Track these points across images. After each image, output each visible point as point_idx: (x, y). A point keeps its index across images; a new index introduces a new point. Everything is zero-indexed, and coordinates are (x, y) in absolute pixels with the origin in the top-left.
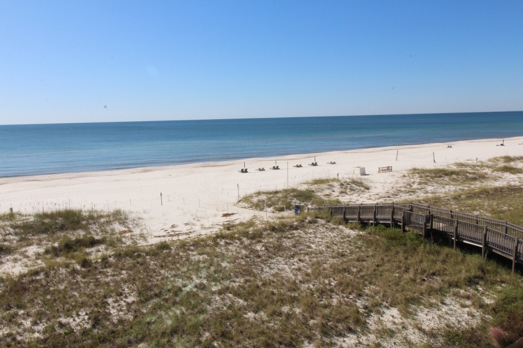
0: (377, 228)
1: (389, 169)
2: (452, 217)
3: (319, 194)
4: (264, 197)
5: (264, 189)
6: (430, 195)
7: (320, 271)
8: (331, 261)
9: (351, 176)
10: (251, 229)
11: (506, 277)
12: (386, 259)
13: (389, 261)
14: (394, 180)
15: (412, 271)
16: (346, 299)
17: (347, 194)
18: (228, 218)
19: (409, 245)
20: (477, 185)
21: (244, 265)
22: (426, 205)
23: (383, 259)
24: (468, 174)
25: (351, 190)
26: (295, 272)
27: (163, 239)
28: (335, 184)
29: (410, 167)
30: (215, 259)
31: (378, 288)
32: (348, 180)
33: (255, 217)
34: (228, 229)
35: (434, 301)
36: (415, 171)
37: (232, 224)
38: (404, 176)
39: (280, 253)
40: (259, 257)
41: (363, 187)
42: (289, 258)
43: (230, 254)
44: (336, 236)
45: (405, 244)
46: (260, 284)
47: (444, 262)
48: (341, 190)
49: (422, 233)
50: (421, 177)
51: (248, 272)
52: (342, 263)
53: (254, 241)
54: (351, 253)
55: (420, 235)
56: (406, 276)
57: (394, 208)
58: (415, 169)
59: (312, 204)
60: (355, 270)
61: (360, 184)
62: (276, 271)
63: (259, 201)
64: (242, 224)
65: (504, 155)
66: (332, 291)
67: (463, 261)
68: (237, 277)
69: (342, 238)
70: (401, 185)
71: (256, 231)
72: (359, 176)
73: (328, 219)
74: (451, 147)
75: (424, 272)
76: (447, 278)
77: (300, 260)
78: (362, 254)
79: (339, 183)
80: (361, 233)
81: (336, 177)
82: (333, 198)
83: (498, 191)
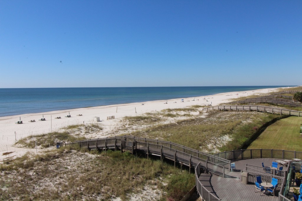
0: (107, 151)
1: (113, 117)
2: (146, 142)
3: (72, 134)
4: (35, 139)
5: (35, 133)
6: (135, 131)
7: (74, 183)
8: (81, 175)
9: (91, 123)
10: (25, 161)
11: (172, 170)
12: (113, 169)
13: (114, 170)
14: (116, 124)
15: (127, 174)
16: (91, 197)
17: (89, 133)
18: (7, 156)
19: (125, 160)
20: (157, 124)
21: (20, 187)
22: (133, 136)
23: (111, 170)
24: (152, 119)
25: (92, 130)
26: (57, 186)
28: (82, 128)
29: (124, 116)
31: (109, 187)
32: (90, 125)
33: (28, 153)
34: (8, 163)
35: (139, 189)
36: (126, 118)
37: (10, 159)
38: (121, 121)
39: (47, 175)
40: (31, 179)
41: (99, 128)
42: (53, 177)
43: (9, 180)
44: (83, 159)
45: (123, 160)
46: (32, 198)
47: (143, 166)
48: (86, 131)
49: (132, 152)
50: (130, 121)
51: (23, 192)
52: (87, 176)
53: (27, 170)
54: (93, 169)
55: (130, 153)
56: (124, 178)
57: (116, 139)
58: (126, 117)
59: (68, 141)
60: (95, 178)
61: (97, 127)
62: (44, 187)
63: (31, 142)
64: (18, 159)
65: (168, 108)
66: (82, 194)
67: (152, 165)
68: (15, 196)
69: (87, 160)
70: (120, 126)
71: (29, 162)
72: (96, 122)
73: (78, 150)
74: (143, 105)
75: (133, 173)
76: (145, 175)
78: (99, 168)
79: (84, 127)
80: (98, 156)
81: (83, 124)
82: (81, 136)
83: (166, 126)
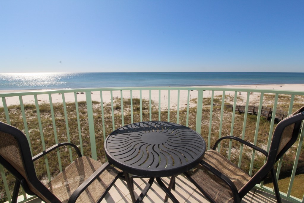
1: (252, 93)
2: (281, 113)
3: (221, 100)
6: (270, 105)
8: (226, 124)
13: (251, 127)
14: (254, 98)
15: (260, 131)
17: (233, 101)
18: (187, 106)
24: (289, 98)
26: (212, 126)
27: (165, 110)
28: (228, 97)
30: (184, 118)
32: (234, 96)
33: (196, 106)
38: (259, 97)
39: (207, 119)
44: (228, 115)
48: (230, 100)
49: (267, 118)
50: (267, 97)
54: (235, 122)
55: (265, 119)
57: (254, 107)
59: (219, 104)
60: (236, 128)
61: (239, 98)
64: (192, 108)
70: (257, 100)
72: (239, 95)
73: (226, 110)
74: (282, 86)
77: (214, 122)
78: (239, 123)
79: (230, 97)
80: (239, 116)
81: (229, 95)
82: (227, 102)
